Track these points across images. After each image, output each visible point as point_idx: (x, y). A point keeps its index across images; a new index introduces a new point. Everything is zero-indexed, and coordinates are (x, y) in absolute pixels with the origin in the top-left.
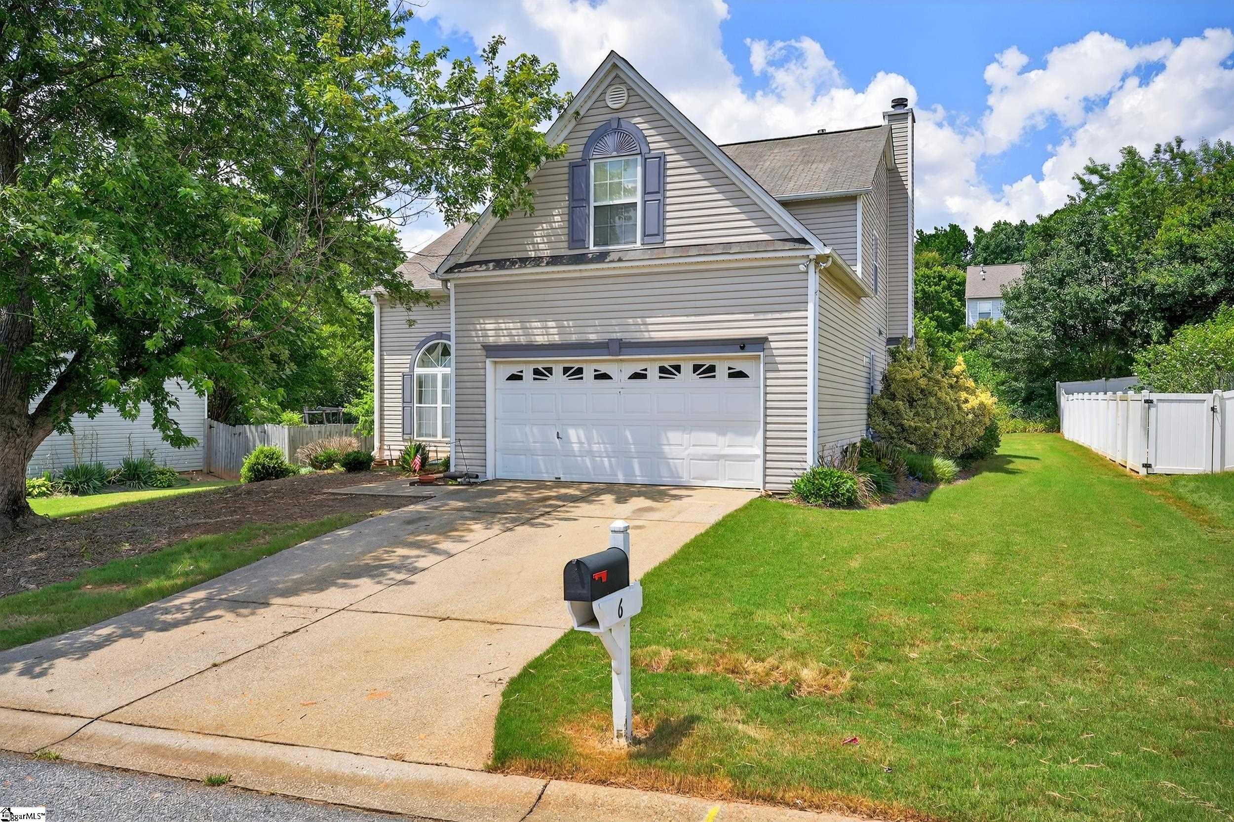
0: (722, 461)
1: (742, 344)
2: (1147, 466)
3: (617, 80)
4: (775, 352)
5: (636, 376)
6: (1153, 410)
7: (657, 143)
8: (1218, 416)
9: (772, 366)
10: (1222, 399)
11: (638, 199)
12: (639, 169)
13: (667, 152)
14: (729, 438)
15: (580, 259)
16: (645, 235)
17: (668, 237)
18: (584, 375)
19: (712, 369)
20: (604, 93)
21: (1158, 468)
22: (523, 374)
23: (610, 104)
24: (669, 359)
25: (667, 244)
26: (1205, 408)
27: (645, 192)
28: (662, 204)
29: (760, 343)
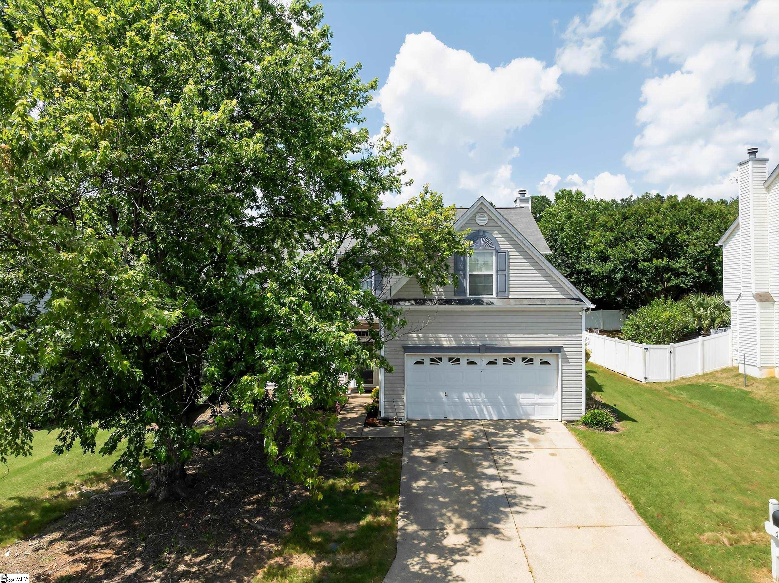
0: (536, 406)
1: (550, 350)
2: (646, 378)
3: (481, 210)
4: (567, 353)
5: (490, 363)
6: (648, 353)
7: (504, 244)
8: (672, 354)
9: (566, 360)
10: (674, 347)
11: (494, 272)
12: (494, 258)
13: (509, 250)
14: (540, 396)
15: (461, 302)
16: (497, 291)
17: (511, 293)
18: (461, 362)
19: (531, 360)
20: (475, 216)
21: (650, 380)
22: (425, 361)
23: (478, 222)
24: (508, 355)
25: (510, 297)
26: (668, 351)
27: (497, 270)
28: (507, 276)
29: (558, 349)
